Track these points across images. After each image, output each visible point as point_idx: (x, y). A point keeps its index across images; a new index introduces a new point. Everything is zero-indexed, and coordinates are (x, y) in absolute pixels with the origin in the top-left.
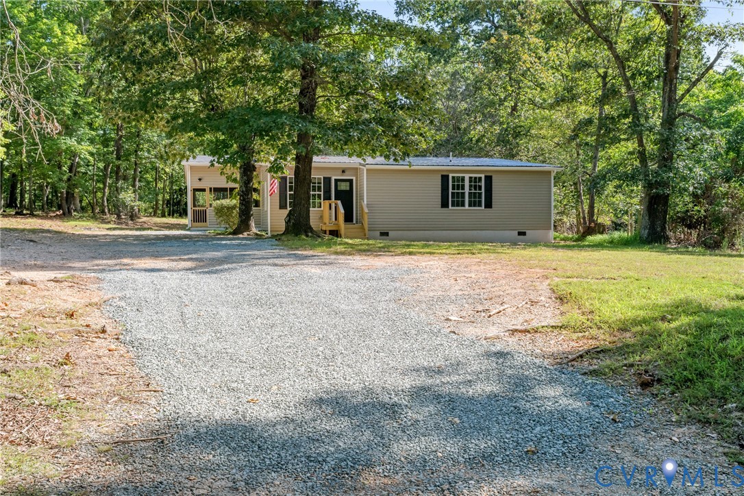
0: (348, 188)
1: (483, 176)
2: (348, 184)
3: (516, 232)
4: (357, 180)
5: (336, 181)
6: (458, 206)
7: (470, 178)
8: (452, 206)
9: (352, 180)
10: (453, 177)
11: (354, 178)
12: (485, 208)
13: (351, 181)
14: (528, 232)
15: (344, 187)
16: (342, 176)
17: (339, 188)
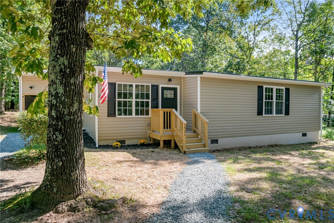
0: (172, 96)
1: (284, 88)
2: (172, 92)
3: (301, 134)
4: (181, 89)
5: (163, 89)
6: (268, 114)
7: (277, 89)
8: (265, 114)
9: (176, 88)
10: (266, 88)
11: (178, 87)
12: (285, 115)
13: (175, 90)
14: (307, 133)
15: (169, 94)
16: (168, 84)
17: (165, 96)
